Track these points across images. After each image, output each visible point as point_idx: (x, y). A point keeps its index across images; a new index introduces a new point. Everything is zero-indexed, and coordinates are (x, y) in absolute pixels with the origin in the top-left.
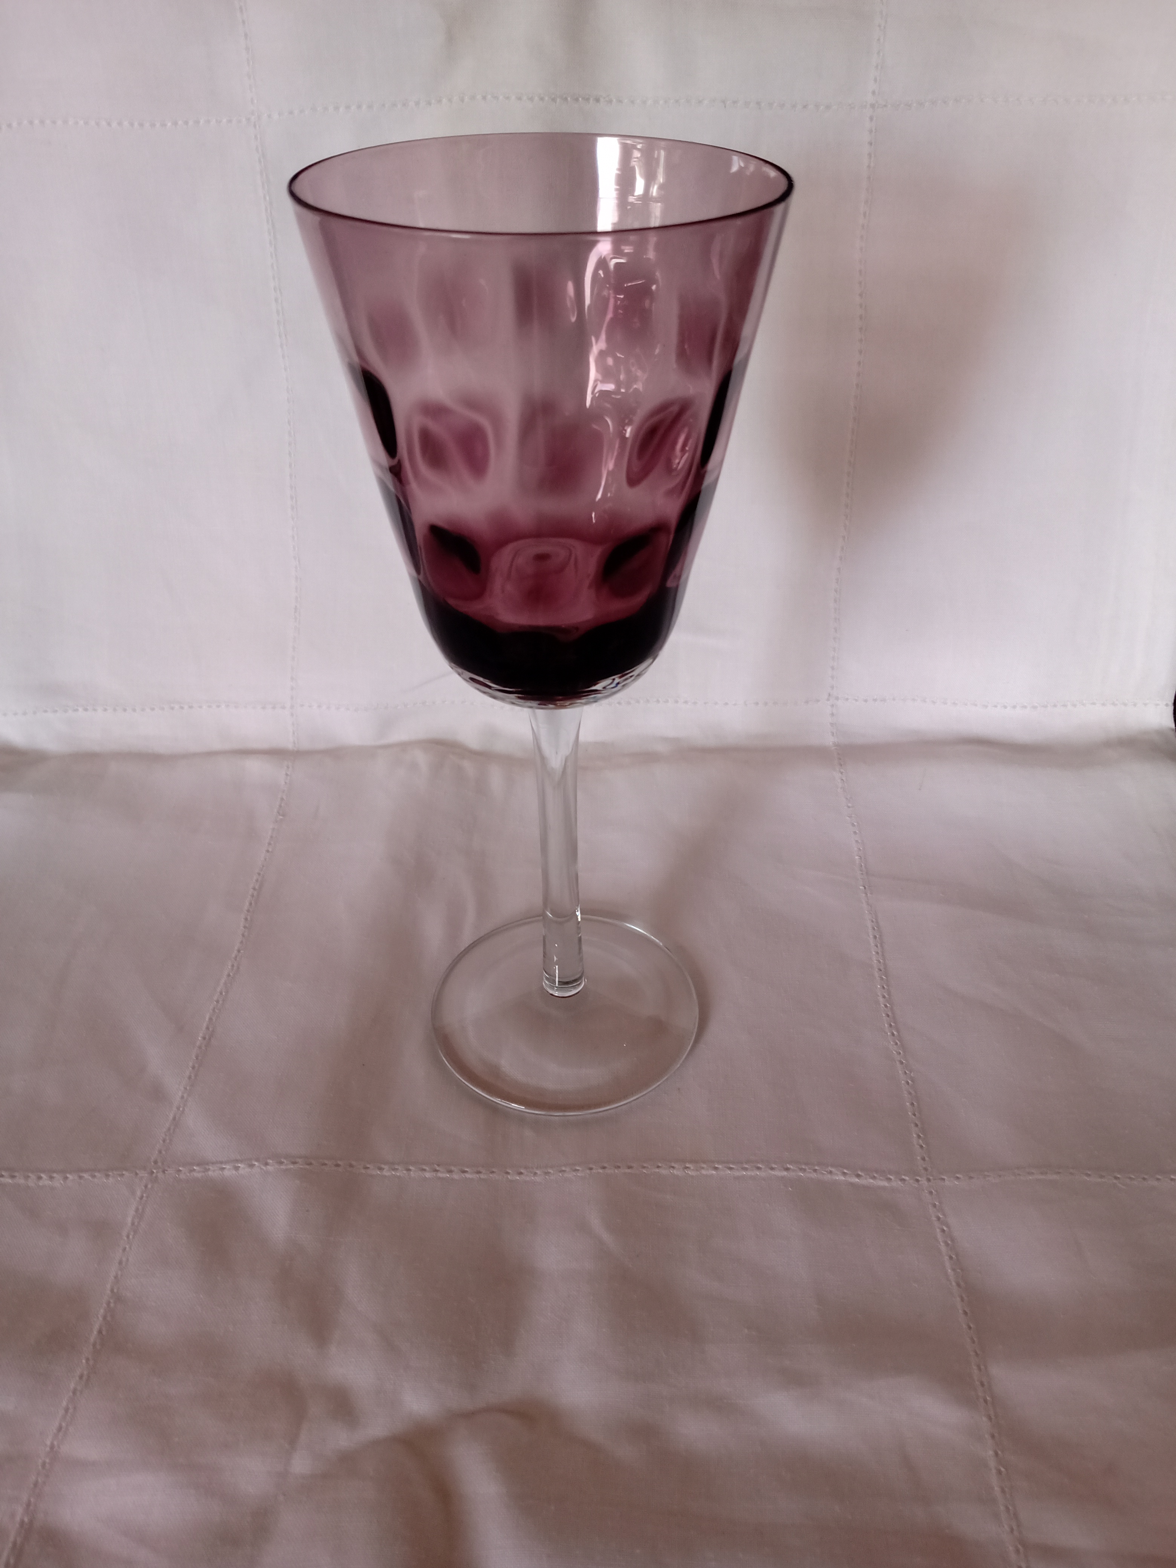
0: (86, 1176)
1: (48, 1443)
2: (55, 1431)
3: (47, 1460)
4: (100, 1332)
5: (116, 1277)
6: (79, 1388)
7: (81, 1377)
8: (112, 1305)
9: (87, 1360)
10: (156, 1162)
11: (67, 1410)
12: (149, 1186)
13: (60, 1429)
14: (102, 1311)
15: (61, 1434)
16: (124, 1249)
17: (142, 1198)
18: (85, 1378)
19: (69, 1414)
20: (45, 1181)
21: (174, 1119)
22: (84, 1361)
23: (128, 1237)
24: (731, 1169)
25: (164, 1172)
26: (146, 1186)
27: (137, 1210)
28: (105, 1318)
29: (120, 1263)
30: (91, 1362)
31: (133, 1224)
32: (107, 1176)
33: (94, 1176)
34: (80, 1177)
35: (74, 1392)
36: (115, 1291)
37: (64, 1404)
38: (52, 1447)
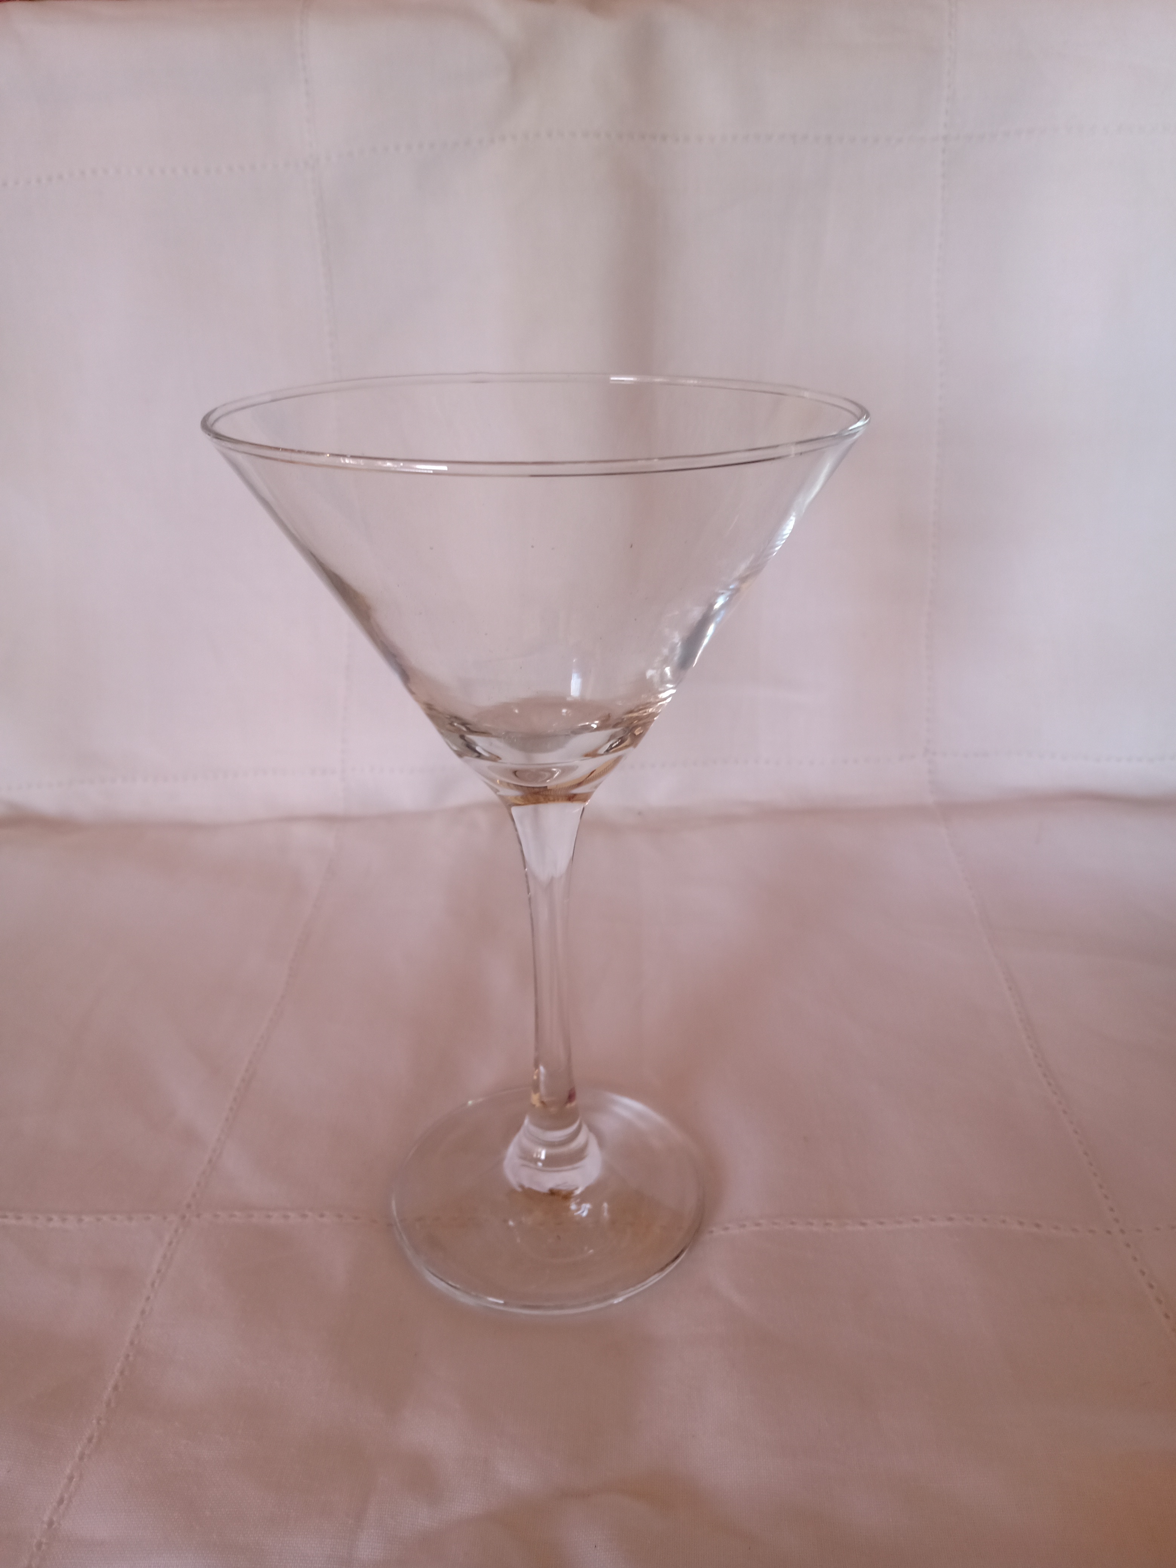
0: (105, 1218)
1: (46, 1519)
2: (55, 1504)
3: (44, 1540)
4: (116, 1388)
5: (137, 1327)
6: (87, 1452)
7: (90, 1440)
8: (131, 1358)
9: (99, 1420)
10: (189, 1206)
11: (71, 1478)
12: (181, 1231)
13: (61, 1501)
14: (119, 1365)
15: (62, 1507)
16: (148, 1298)
17: (170, 1243)
18: (94, 1440)
19: (73, 1483)
20: (56, 1223)
21: (210, 1161)
22: (94, 1421)
23: (153, 1284)
24: (881, 1223)
25: (198, 1216)
26: (176, 1231)
27: (165, 1256)
28: (122, 1373)
29: (143, 1312)
30: (103, 1423)
31: (159, 1271)
32: (130, 1219)
33: (114, 1219)
34: (99, 1220)
35: (81, 1458)
36: (136, 1342)
37: (68, 1471)
38: (51, 1523)
